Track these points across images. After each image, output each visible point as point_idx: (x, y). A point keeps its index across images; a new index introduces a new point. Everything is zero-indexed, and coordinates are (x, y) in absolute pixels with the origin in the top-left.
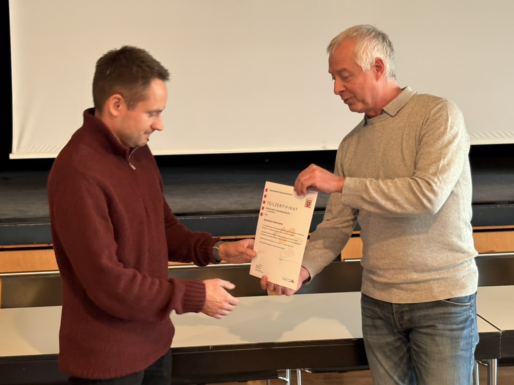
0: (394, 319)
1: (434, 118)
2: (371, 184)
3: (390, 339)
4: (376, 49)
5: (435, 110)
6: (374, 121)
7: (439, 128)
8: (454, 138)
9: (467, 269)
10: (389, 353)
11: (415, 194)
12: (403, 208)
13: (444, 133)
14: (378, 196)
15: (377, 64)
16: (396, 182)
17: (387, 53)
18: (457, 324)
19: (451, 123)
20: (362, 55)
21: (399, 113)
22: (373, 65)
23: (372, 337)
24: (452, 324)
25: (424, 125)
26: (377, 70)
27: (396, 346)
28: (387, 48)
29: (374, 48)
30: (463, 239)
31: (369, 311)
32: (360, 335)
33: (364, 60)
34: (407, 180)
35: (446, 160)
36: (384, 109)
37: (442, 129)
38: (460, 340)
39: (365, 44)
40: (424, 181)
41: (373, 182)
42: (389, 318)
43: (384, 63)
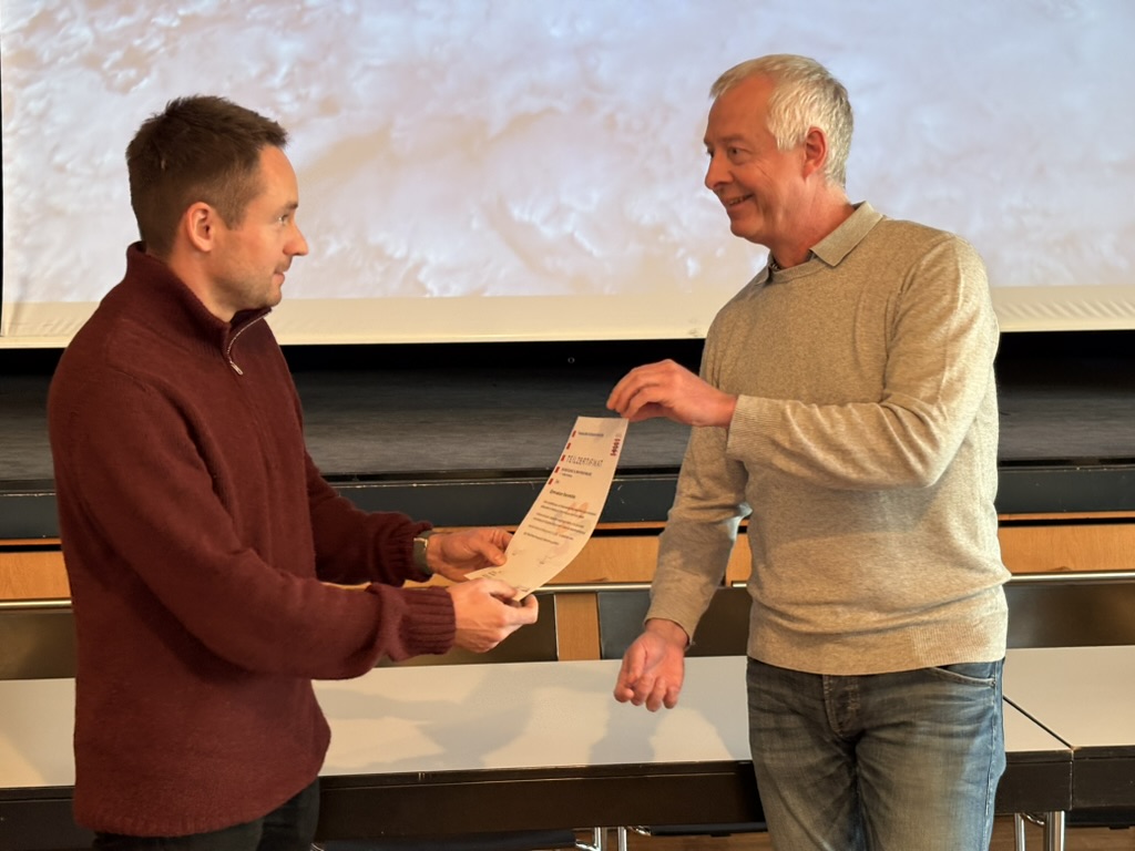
0: (826, 712)
1: (928, 275)
2: (794, 413)
3: (815, 758)
4: (816, 106)
5: (930, 257)
6: (790, 276)
7: (939, 299)
8: (972, 320)
9: (989, 604)
10: (810, 791)
11: (890, 440)
12: (863, 470)
13: (950, 309)
14: (809, 439)
15: (810, 142)
16: (850, 413)
17: (837, 125)
18: (962, 724)
19: (965, 288)
20: (782, 112)
21: (847, 261)
22: (801, 140)
23: (774, 756)
24: (950, 722)
25: (905, 288)
26: (807, 154)
27: (828, 773)
28: (840, 115)
29: (812, 104)
30: (981, 542)
31: (768, 697)
32: (745, 754)
33: (785, 125)
34: (873, 409)
35: (955, 368)
36: (814, 249)
37: (945, 302)
38: (965, 758)
39: (795, 93)
40: (909, 413)
41: (798, 410)
42: (814, 709)
43: (826, 141)
